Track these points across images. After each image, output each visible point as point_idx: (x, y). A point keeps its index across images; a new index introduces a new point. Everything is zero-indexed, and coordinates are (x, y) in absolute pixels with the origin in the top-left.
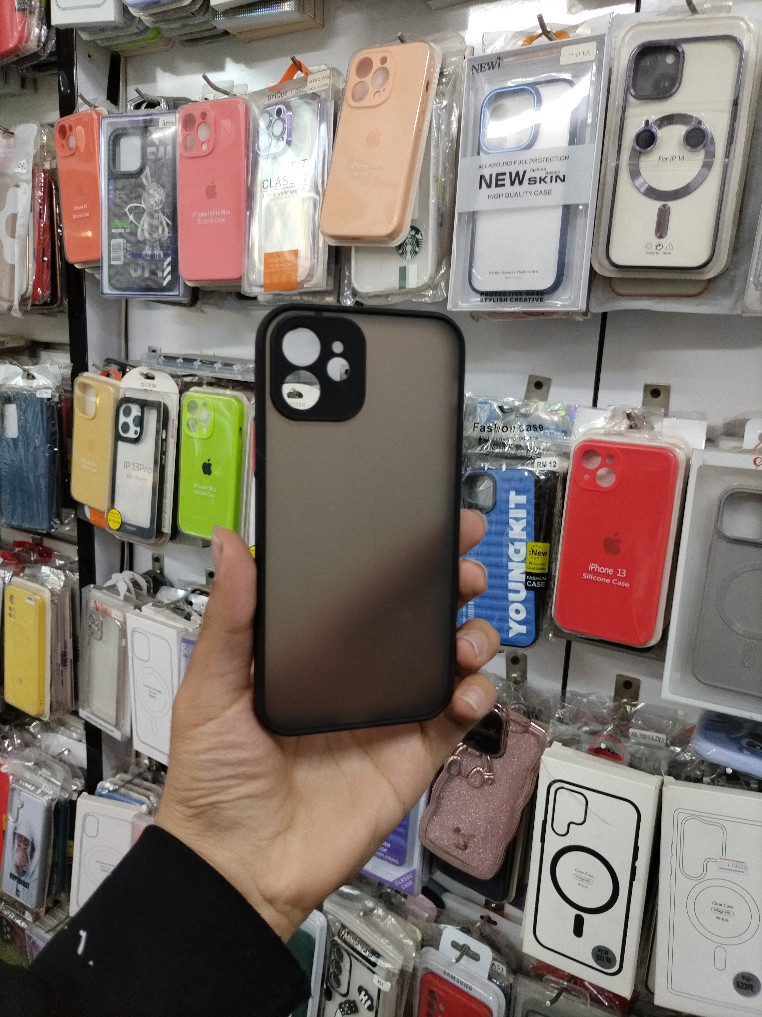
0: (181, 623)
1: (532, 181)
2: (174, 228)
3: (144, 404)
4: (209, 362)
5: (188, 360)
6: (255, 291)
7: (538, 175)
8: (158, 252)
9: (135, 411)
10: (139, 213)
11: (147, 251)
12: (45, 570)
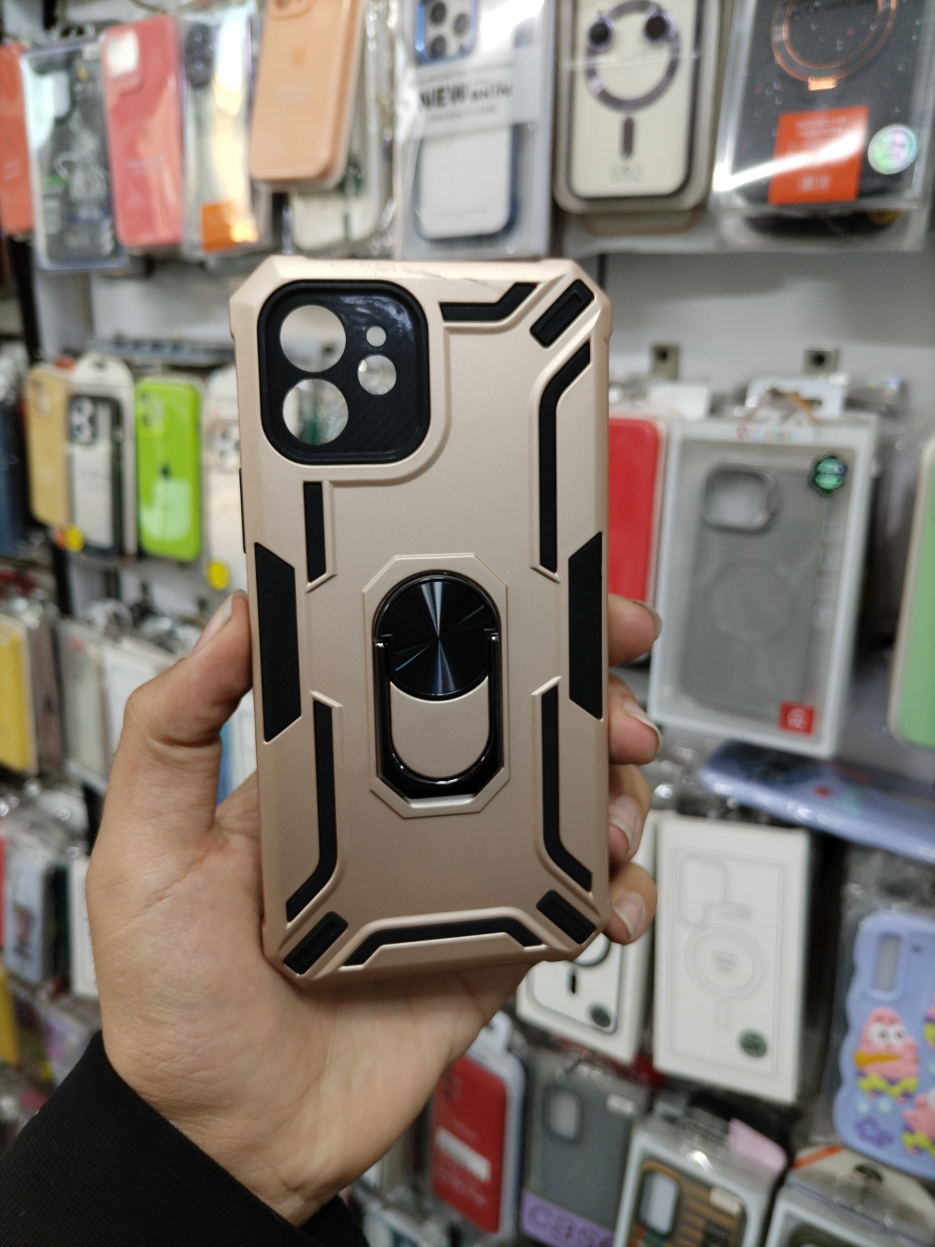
0: (160, 659)
1: (475, 95)
2: (109, 183)
3: (97, 400)
4: (156, 345)
5: (138, 344)
6: (199, 254)
7: (482, 87)
8: (95, 214)
9: (87, 407)
10: (70, 166)
11: (84, 213)
12: (20, 604)
